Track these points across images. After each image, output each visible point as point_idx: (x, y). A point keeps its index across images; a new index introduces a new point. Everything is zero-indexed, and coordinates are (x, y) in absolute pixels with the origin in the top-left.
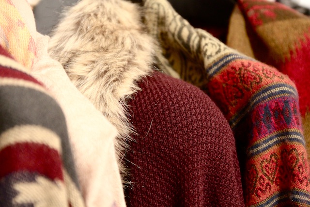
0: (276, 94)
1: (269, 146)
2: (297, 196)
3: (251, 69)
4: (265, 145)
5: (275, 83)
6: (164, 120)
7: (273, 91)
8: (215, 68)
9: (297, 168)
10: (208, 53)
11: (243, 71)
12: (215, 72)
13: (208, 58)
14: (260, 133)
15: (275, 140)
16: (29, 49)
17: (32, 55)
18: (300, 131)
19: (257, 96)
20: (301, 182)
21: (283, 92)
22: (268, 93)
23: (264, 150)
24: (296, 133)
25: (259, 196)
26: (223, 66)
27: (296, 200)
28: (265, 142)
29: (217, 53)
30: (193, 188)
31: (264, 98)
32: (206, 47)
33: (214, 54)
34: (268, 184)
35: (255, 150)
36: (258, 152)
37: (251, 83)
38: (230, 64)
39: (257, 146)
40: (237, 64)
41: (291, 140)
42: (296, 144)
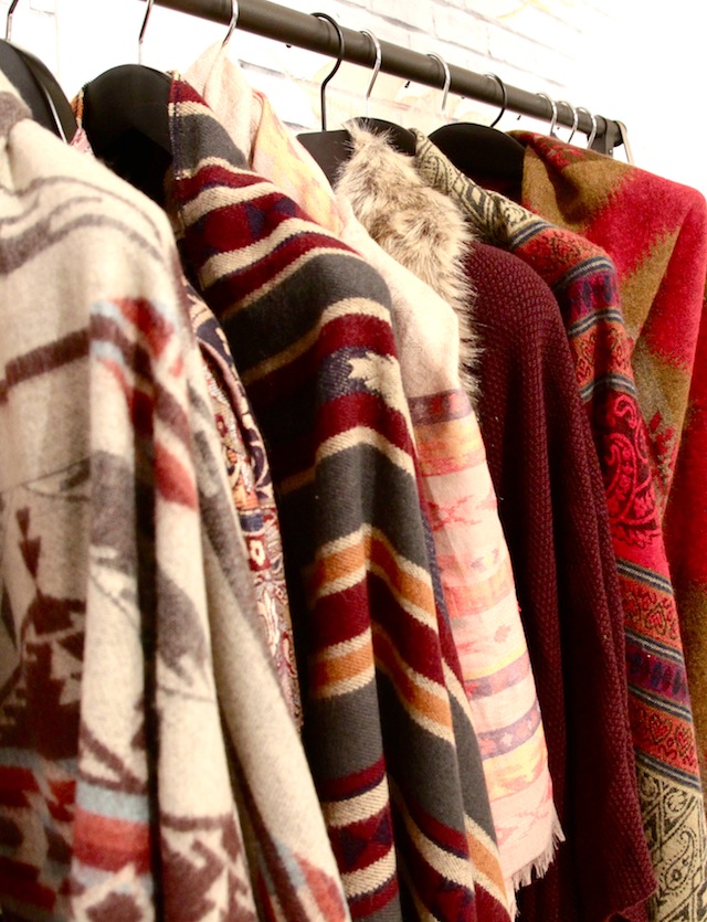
0: (597, 267)
1: (589, 326)
2: (615, 381)
3: (565, 239)
4: (585, 325)
5: (594, 256)
6: (492, 290)
7: (594, 264)
8: (521, 236)
9: (615, 350)
10: (512, 219)
11: (556, 243)
12: (521, 242)
13: (512, 225)
14: (579, 313)
15: (594, 319)
16: (332, 212)
17: (337, 220)
18: (619, 310)
19: (575, 270)
20: (619, 365)
21: (603, 266)
22: (588, 266)
23: (584, 330)
24: (615, 312)
25: (579, 381)
26: (531, 234)
27: (614, 384)
28: (585, 321)
29: (522, 219)
30: (532, 360)
31: (584, 273)
32: (507, 213)
33: (518, 220)
34: (588, 368)
35: (574, 331)
36: (578, 333)
37: (568, 256)
38: (540, 233)
39: (577, 326)
40: (549, 232)
41: (610, 319)
42: (615, 323)
